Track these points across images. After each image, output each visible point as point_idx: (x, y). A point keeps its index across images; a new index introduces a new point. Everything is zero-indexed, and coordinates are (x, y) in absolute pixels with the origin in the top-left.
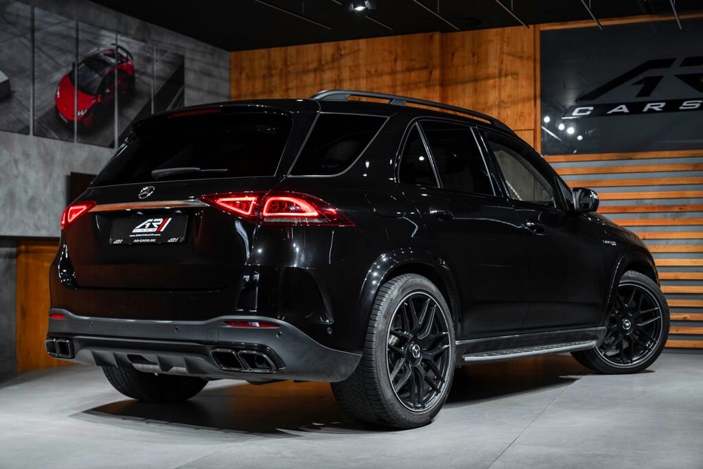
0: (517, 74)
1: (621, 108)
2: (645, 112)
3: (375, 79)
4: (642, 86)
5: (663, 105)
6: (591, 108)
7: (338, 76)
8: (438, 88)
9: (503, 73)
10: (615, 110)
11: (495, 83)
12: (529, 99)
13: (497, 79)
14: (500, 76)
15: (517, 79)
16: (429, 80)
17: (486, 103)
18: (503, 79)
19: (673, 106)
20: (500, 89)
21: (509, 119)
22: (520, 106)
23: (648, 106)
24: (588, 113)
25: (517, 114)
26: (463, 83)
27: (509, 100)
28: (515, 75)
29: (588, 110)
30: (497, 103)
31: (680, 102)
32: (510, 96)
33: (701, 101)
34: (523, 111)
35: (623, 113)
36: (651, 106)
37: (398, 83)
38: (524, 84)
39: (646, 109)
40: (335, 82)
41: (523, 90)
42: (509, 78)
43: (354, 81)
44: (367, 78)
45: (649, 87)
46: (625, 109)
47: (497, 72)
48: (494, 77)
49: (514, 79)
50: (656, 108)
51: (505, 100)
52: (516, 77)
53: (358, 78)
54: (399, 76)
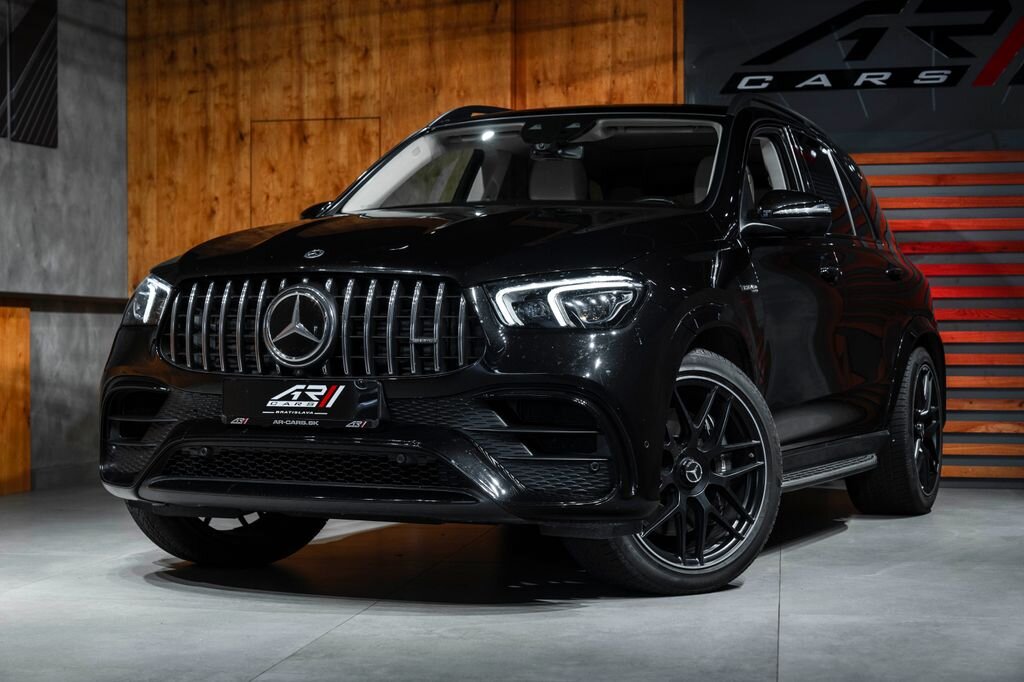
0: (644, 15)
1: (819, 80)
2: (858, 87)
3: (396, 16)
4: (853, 43)
5: (887, 75)
6: (769, 78)
7: (330, 8)
8: (508, 35)
9: (621, 13)
10: (809, 82)
11: (607, 29)
12: (664, 59)
13: (609, 24)
14: (615, 17)
15: (644, 24)
16: (493, 21)
17: (591, 64)
18: (621, 23)
19: (903, 78)
20: (614, 41)
21: (631, 93)
22: (648, 72)
23: (863, 77)
24: (764, 85)
25: (644, 85)
26: (552, 27)
27: (631, 60)
28: (641, 16)
29: (763, 81)
30: (610, 64)
31: (916, 72)
32: (631, 53)
33: (949, 72)
34: (655, 79)
35: (821, 87)
36: (868, 77)
37: (438, 24)
38: (657, 33)
39: (859, 83)
40: (323, 18)
41: (654, 43)
42: (631, 22)
43: (357, 19)
44: (381, 13)
45: (864, 46)
46: (825, 81)
47: (610, 12)
48: (604, 20)
49: (639, 23)
50: (876, 81)
51: (625, 59)
52: (642, 20)
53: (365, 13)
54: (440, 13)
